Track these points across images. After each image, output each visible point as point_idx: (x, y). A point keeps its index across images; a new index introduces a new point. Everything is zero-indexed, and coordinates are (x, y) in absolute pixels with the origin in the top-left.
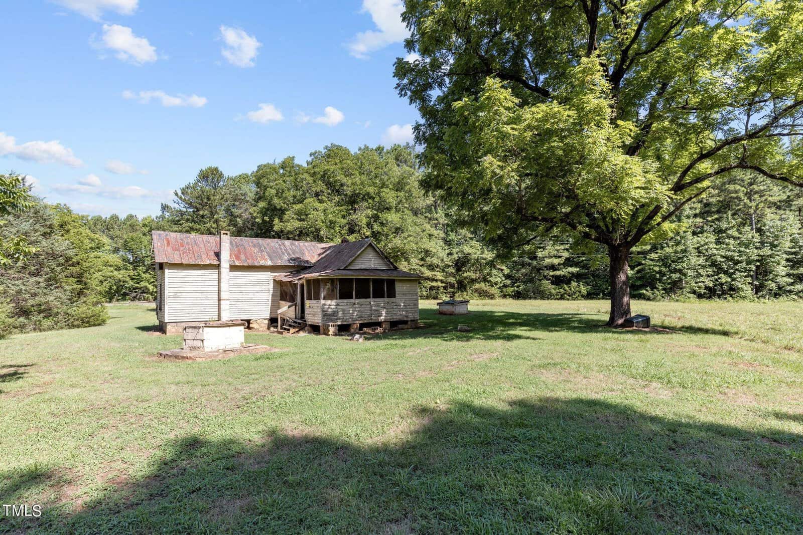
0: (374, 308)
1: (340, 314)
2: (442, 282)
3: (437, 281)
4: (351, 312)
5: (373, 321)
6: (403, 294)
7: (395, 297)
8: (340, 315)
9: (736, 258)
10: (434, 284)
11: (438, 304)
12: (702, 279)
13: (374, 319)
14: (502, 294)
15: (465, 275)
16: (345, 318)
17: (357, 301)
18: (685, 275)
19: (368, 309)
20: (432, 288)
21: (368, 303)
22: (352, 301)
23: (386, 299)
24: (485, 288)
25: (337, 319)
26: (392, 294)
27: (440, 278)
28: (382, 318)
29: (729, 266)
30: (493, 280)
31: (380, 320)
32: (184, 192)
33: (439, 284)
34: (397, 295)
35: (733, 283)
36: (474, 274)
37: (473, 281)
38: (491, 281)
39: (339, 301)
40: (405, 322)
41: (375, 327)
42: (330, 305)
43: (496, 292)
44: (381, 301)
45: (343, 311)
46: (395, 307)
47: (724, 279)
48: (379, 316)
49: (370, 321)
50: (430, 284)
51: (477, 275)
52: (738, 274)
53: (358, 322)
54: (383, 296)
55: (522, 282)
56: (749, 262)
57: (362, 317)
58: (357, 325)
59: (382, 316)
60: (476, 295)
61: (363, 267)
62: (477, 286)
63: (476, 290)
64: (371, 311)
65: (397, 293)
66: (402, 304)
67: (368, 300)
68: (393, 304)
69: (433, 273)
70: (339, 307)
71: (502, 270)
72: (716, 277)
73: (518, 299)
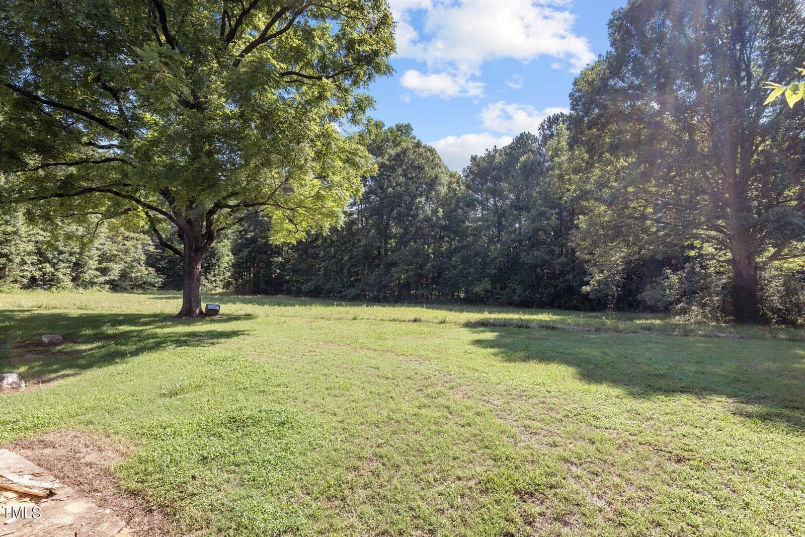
9: (61, 248)
12: (26, 267)
18: (10, 261)
29: (54, 255)
35: (56, 273)
47: (49, 269)
52: (62, 265)
56: (71, 254)
72: (40, 266)
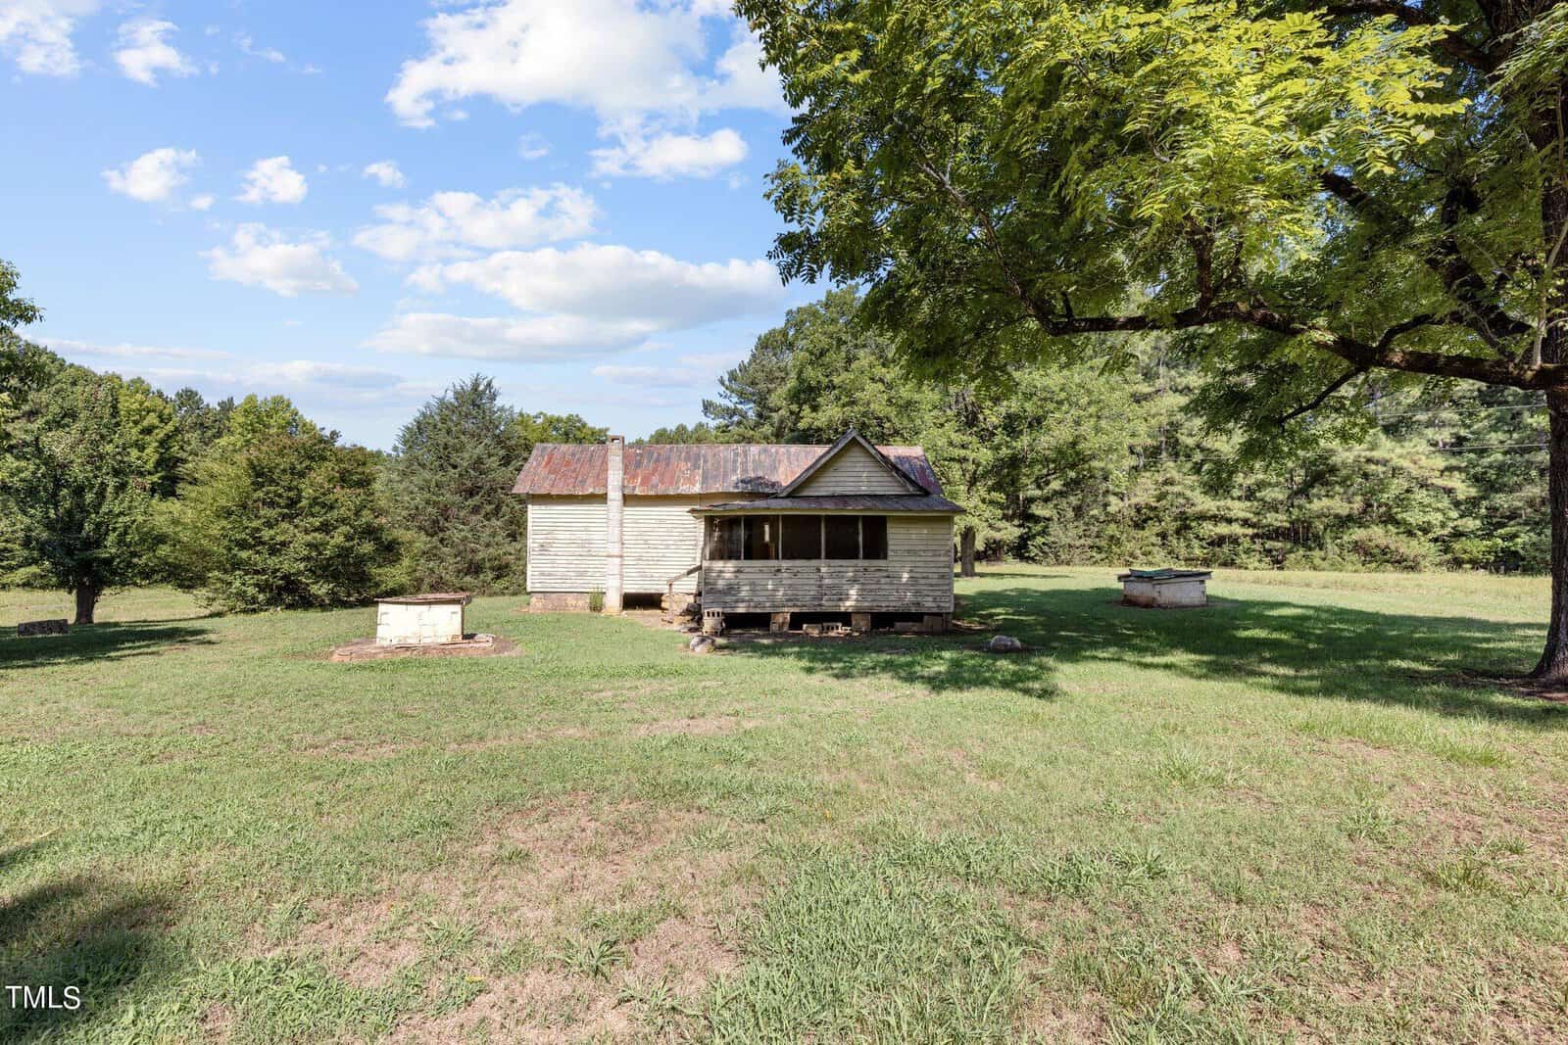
0: (827, 581)
1: (745, 592)
2: (1246, 523)
3: (1229, 521)
4: (770, 587)
5: (824, 609)
6: (909, 551)
7: (885, 557)
8: (743, 594)
10: (1223, 529)
11: (1120, 578)
13: (827, 605)
14: (1449, 556)
15: (1316, 505)
16: (755, 599)
17: (785, 564)
19: (812, 582)
20: (1220, 541)
21: (814, 570)
22: (773, 563)
23: (861, 563)
24: (1383, 542)
25: (737, 602)
26: (876, 548)
27: (1242, 515)
28: (848, 605)
30: (1414, 517)
31: (843, 609)
32: (733, 377)
33: (1236, 529)
34: (890, 553)
36: (1345, 504)
37: (1344, 522)
38: (1405, 522)
39: (743, 563)
40: (917, 617)
41: (834, 624)
42: (721, 572)
43: (1423, 551)
44: (848, 567)
45: (753, 584)
46: (883, 581)
48: (840, 600)
49: (819, 610)
50: (1209, 529)
51: (1356, 506)
53: (786, 610)
54: (852, 555)
55: (1526, 523)
57: (798, 600)
58: (783, 617)
59: (847, 599)
60: (1354, 557)
61: (839, 490)
62: (1358, 534)
63: (1358, 547)
64: (820, 586)
65: (890, 548)
66: (906, 575)
67: (814, 563)
68: (878, 574)
69: (1222, 503)
70: (741, 576)
71: (1449, 491)
73: (1507, 571)
